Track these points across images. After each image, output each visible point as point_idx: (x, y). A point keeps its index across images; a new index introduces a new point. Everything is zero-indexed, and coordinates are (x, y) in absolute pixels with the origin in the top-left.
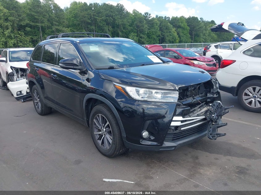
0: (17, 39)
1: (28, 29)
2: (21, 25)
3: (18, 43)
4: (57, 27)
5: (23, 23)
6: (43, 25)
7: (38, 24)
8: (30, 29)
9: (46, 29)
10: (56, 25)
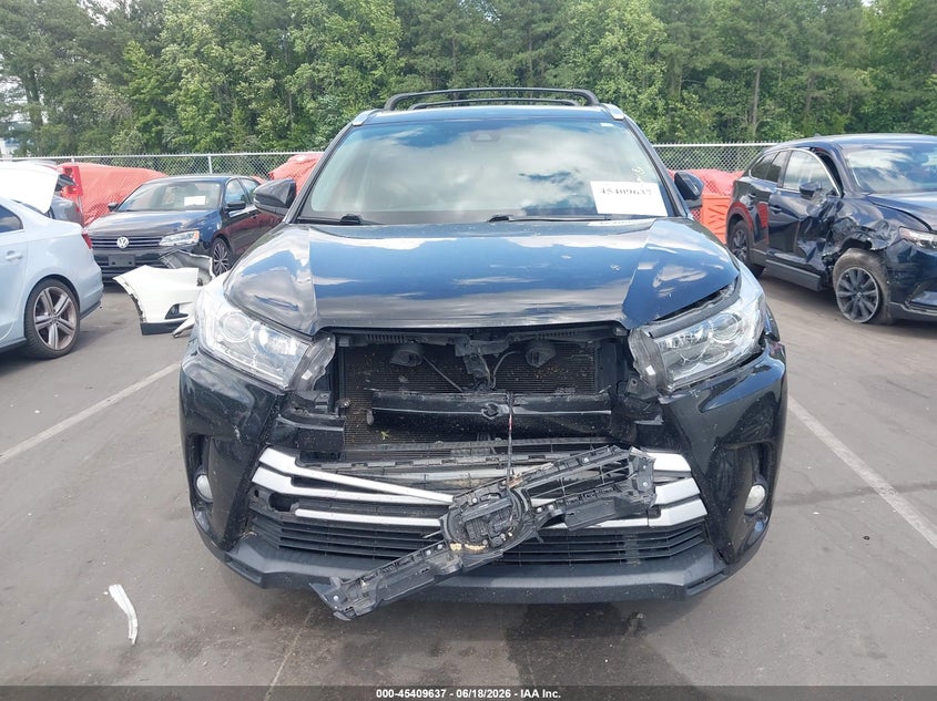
0: (673, 116)
1: (714, 82)
2: (694, 70)
3: (673, 130)
4: (821, 69)
5: (701, 63)
6: (770, 63)
7: (750, 61)
8: (721, 82)
9: (777, 79)
10: (817, 60)
